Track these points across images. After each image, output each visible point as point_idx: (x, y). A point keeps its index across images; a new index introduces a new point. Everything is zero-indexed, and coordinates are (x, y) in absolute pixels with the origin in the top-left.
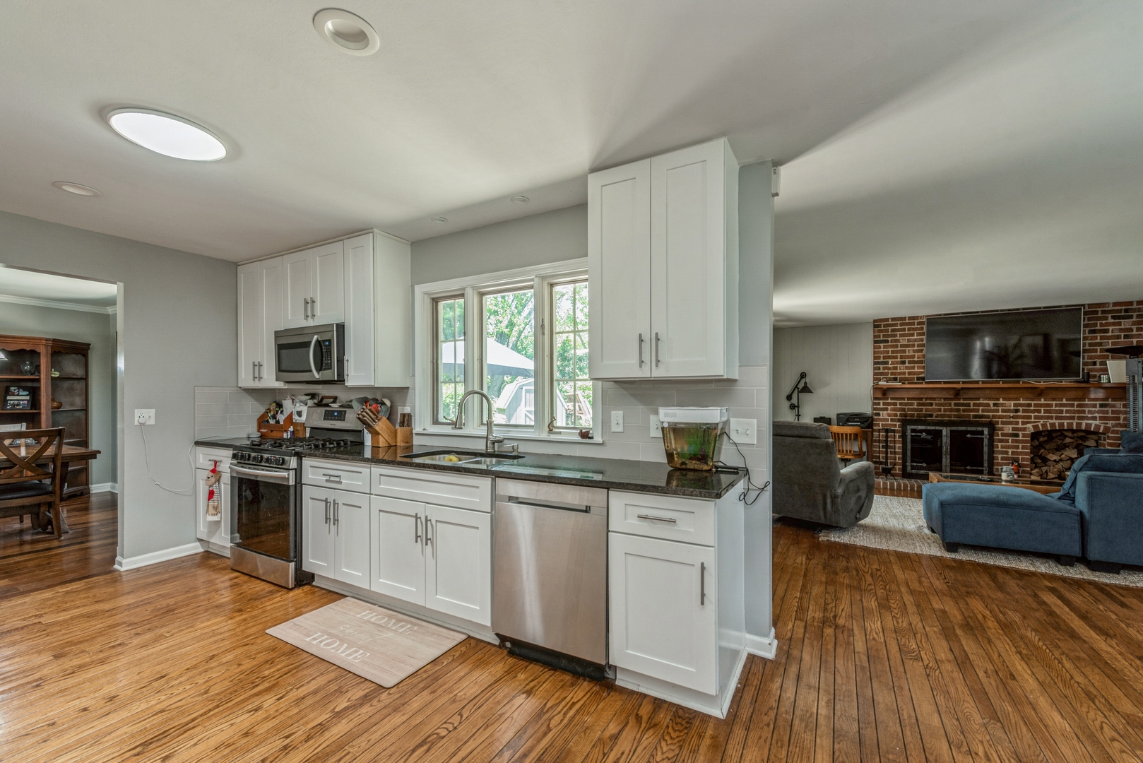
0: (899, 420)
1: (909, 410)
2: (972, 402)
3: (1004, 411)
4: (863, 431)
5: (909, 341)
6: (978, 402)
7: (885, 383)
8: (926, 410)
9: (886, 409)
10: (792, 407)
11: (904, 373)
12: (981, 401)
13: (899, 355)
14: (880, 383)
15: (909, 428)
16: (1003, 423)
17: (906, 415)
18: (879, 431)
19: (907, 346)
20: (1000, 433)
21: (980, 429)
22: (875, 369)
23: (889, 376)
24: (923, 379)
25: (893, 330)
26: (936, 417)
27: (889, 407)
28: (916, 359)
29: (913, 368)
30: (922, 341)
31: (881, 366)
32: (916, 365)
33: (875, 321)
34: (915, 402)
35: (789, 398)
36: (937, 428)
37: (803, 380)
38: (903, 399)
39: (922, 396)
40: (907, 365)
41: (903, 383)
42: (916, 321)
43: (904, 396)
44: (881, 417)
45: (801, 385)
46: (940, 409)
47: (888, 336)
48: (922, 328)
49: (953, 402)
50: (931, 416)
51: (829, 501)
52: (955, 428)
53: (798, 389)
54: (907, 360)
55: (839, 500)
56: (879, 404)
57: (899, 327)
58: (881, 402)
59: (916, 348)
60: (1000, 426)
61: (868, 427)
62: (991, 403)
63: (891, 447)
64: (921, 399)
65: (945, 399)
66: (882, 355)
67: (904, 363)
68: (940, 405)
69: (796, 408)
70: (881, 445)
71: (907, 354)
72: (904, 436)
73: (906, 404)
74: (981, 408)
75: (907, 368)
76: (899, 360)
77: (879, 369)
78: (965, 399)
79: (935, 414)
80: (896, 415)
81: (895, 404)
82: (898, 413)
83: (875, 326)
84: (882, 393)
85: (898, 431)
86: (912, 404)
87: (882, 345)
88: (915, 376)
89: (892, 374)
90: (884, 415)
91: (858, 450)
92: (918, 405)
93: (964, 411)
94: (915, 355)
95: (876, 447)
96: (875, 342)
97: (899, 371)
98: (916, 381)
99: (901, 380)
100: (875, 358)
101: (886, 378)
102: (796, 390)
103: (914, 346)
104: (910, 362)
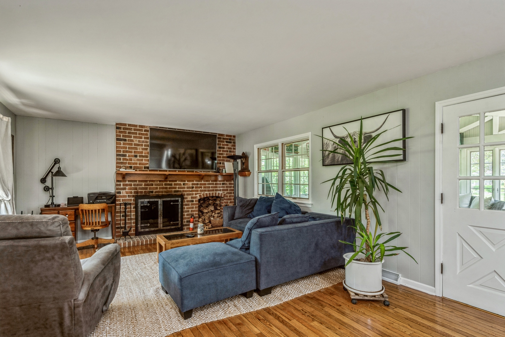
0: (133, 196)
1: (140, 188)
2: (173, 183)
3: (188, 188)
4: (108, 206)
5: (139, 141)
6: (176, 183)
7: (124, 170)
8: (150, 188)
9: (125, 189)
10: (46, 189)
11: (136, 164)
12: (178, 182)
13: (133, 150)
14: (121, 170)
15: (140, 201)
16: (188, 195)
17: (137, 192)
18: (120, 204)
19: (138, 145)
20: (186, 200)
21: (177, 199)
22: (117, 159)
23: (127, 165)
24: (148, 168)
25: (129, 133)
26: (155, 193)
27: (127, 187)
28: (143, 155)
29: (142, 160)
30: (147, 143)
31: (122, 158)
32: (144, 158)
33: (117, 124)
34: (143, 183)
35: (43, 181)
36: (156, 200)
37: (57, 166)
38: (136, 181)
39: (147, 179)
40: (138, 158)
41: (136, 170)
42: (143, 129)
43: (136, 179)
44: (121, 194)
45: (55, 170)
46: (157, 188)
47: (126, 136)
48: (147, 135)
49: (164, 183)
50: (152, 192)
51: (67, 315)
52: (165, 199)
53: (52, 173)
54: (138, 155)
55: (81, 309)
56: (120, 185)
57: (133, 131)
58: (122, 183)
59: (143, 147)
60: (186, 196)
61: (112, 203)
62: (182, 183)
63: (128, 216)
64: (146, 181)
65: (160, 181)
66: (122, 150)
67: (136, 156)
68: (157, 185)
69: (51, 191)
70: (121, 215)
71: (138, 150)
72: (136, 207)
73: (138, 185)
74: (177, 186)
75: (138, 160)
76: (133, 154)
77: (120, 159)
78: (170, 181)
79: (154, 191)
80: (131, 193)
81: (131, 185)
82: (133, 191)
83: (117, 128)
84: (122, 177)
85: (133, 204)
86: (141, 185)
87: (122, 142)
88: (143, 166)
89: (129, 163)
90: (123, 193)
91: (105, 221)
92: (145, 185)
93: (169, 188)
94: (143, 152)
95: (118, 216)
96: (117, 139)
97: (133, 162)
98: (143, 169)
99: (135, 168)
100: (117, 151)
101: (125, 166)
102: (50, 174)
103: (142, 145)
104: (140, 156)
